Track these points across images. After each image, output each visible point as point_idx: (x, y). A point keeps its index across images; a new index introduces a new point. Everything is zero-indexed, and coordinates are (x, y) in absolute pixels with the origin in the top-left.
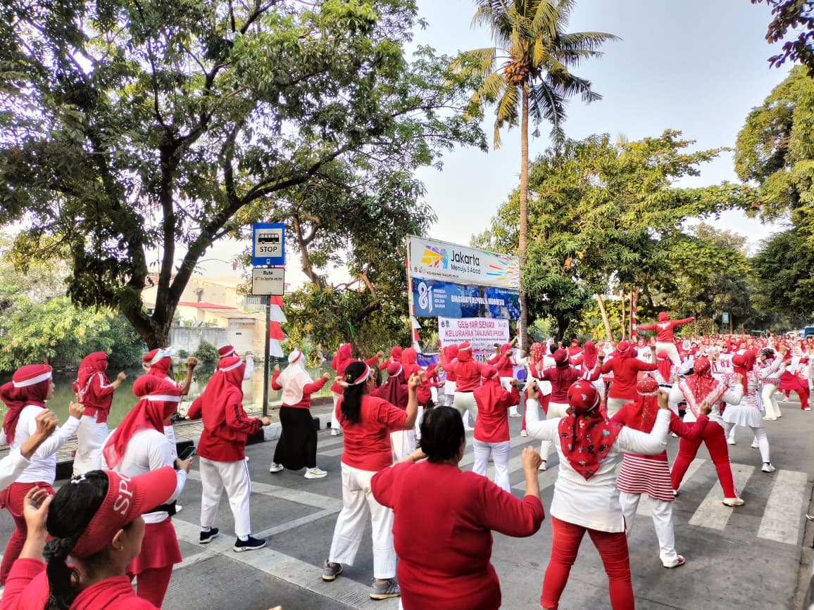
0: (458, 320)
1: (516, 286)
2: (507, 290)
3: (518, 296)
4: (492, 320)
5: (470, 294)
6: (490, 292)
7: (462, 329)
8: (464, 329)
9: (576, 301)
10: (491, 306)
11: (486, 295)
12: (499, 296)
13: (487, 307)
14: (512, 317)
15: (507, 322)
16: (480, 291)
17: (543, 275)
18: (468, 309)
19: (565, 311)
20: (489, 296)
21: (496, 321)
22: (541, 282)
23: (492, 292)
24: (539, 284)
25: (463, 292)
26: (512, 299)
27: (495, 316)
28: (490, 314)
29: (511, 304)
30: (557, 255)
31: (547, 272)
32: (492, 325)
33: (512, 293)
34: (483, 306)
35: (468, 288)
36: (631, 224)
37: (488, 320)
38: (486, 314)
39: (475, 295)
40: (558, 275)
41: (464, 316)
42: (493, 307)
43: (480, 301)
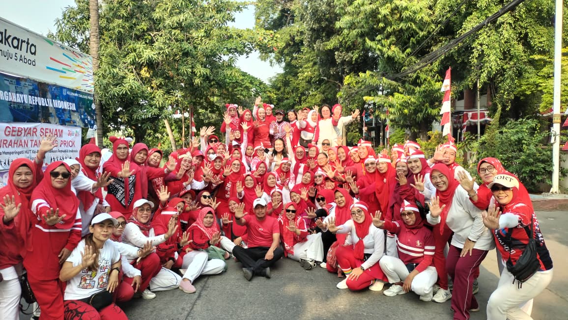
0: (6, 125)
1: (89, 89)
2: (79, 92)
3: (91, 102)
4: (61, 127)
5: (26, 90)
6: (56, 92)
7: (9, 138)
8: (13, 138)
9: (155, 111)
10: (57, 109)
11: (49, 95)
12: (69, 99)
13: (51, 111)
14: (86, 125)
15: (79, 130)
16: (41, 89)
17: (119, 81)
18: (22, 111)
19: (144, 121)
20: (54, 97)
21: (65, 129)
22: (118, 89)
23: (58, 92)
24: (115, 90)
25: (12, 87)
26: (83, 104)
27: (63, 122)
28: (57, 120)
29: (83, 110)
30: (133, 63)
31: (124, 77)
32: (60, 134)
33: (85, 97)
34: (46, 108)
35: (23, 83)
36: (201, 40)
37: (54, 126)
38: (51, 119)
39: (32, 93)
40: (136, 82)
41: (16, 120)
42: (60, 112)
43: (41, 102)
